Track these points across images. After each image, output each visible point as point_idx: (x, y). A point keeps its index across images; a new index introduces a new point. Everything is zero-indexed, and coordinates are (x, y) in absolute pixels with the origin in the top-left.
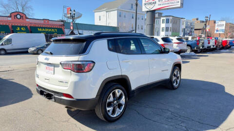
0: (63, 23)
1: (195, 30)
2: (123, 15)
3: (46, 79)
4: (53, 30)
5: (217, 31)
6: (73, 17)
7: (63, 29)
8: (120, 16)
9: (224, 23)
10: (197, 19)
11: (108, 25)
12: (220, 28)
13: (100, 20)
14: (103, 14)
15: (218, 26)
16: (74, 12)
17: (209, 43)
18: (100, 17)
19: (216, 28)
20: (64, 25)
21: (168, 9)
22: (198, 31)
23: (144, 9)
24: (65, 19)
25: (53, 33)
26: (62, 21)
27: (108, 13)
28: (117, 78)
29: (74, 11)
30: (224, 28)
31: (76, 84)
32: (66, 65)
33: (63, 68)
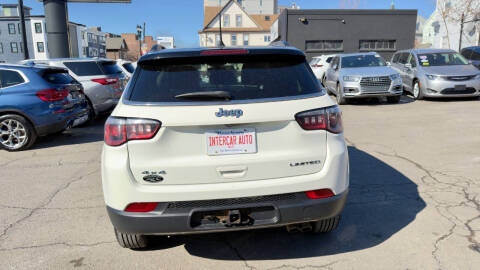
9: (170, 39)
32: (310, 120)
33: (305, 127)
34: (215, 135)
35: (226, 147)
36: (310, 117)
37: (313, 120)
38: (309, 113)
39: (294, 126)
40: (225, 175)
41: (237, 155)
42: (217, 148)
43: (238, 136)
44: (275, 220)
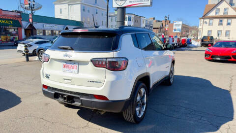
0: (19, 14)
1: (154, 28)
2: (87, 9)
3: (65, 79)
4: (7, 22)
5: (175, 30)
6: (32, 8)
7: (20, 21)
8: (84, 10)
9: (181, 23)
10: (154, 19)
11: (70, 19)
12: (177, 28)
13: (61, 13)
14: (64, 7)
15: (176, 25)
16: (33, 3)
17: (173, 41)
18: (61, 10)
19: (174, 27)
20: (20, 17)
21: (138, 7)
22: (156, 30)
23: (115, 5)
24: (22, 10)
25: (7, 25)
26: (19, 12)
27: (70, 6)
28: (144, 76)
29: (34, 1)
30: (180, 27)
31: (113, 84)
32: (99, 62)
33: (95, 65)
34: (65, 64)
35: (68, 69)
36: (99, 61)
37: (100, 63)
38: (98, 60)
39: (91, 64)
40: (66, 80)
41: (71, 73)
42: (65, 69)
43: (72, 65)
44: (80, 104)
